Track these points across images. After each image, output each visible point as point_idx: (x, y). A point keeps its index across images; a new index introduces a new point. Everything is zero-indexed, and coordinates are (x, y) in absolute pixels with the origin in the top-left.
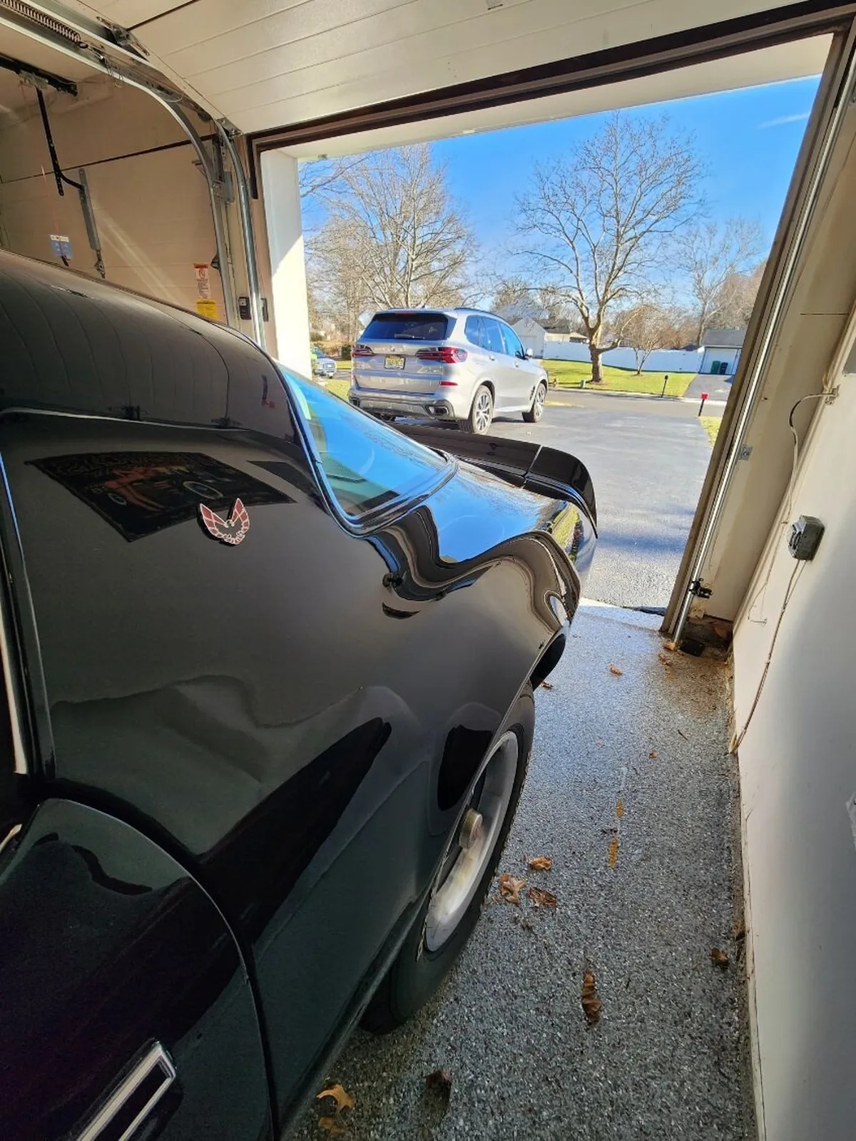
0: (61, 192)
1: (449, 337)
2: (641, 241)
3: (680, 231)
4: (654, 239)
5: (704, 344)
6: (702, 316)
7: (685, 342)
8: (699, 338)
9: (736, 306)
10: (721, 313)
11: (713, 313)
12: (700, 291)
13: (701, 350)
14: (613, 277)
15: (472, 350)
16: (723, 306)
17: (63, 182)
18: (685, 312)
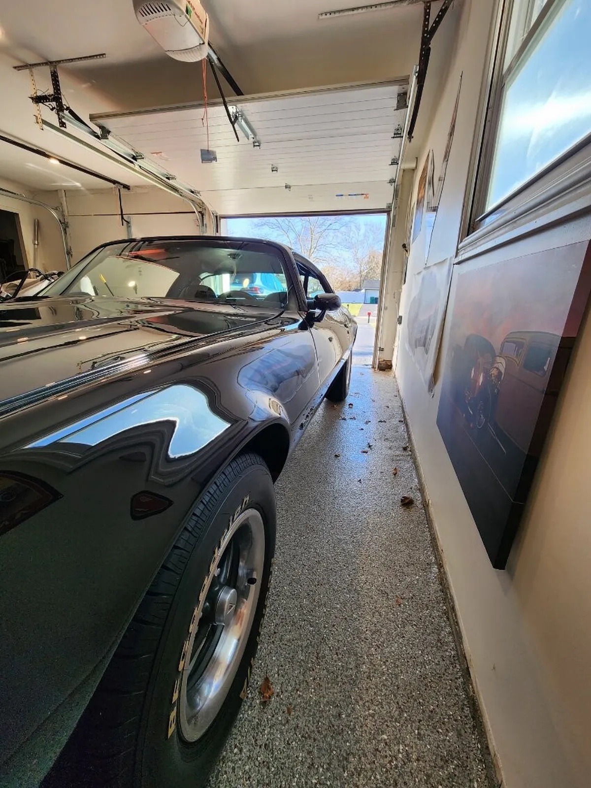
0: (123, 225)
1: (255, 282)
2: (324, 234)
3: (343, 229)
4: (331, 233)
5: (365, 287)
6: (360, 273)
7: (353, 287)
8: (361, 285)
9: (377, 268)
10: (370, 271)
11: (366, 271)
12: (357, 260)
13: (363, 291)
14: (312, 252)
15: (265, 288)
16: (370, 268)
17: (124, 221)
18: (351, 271)
